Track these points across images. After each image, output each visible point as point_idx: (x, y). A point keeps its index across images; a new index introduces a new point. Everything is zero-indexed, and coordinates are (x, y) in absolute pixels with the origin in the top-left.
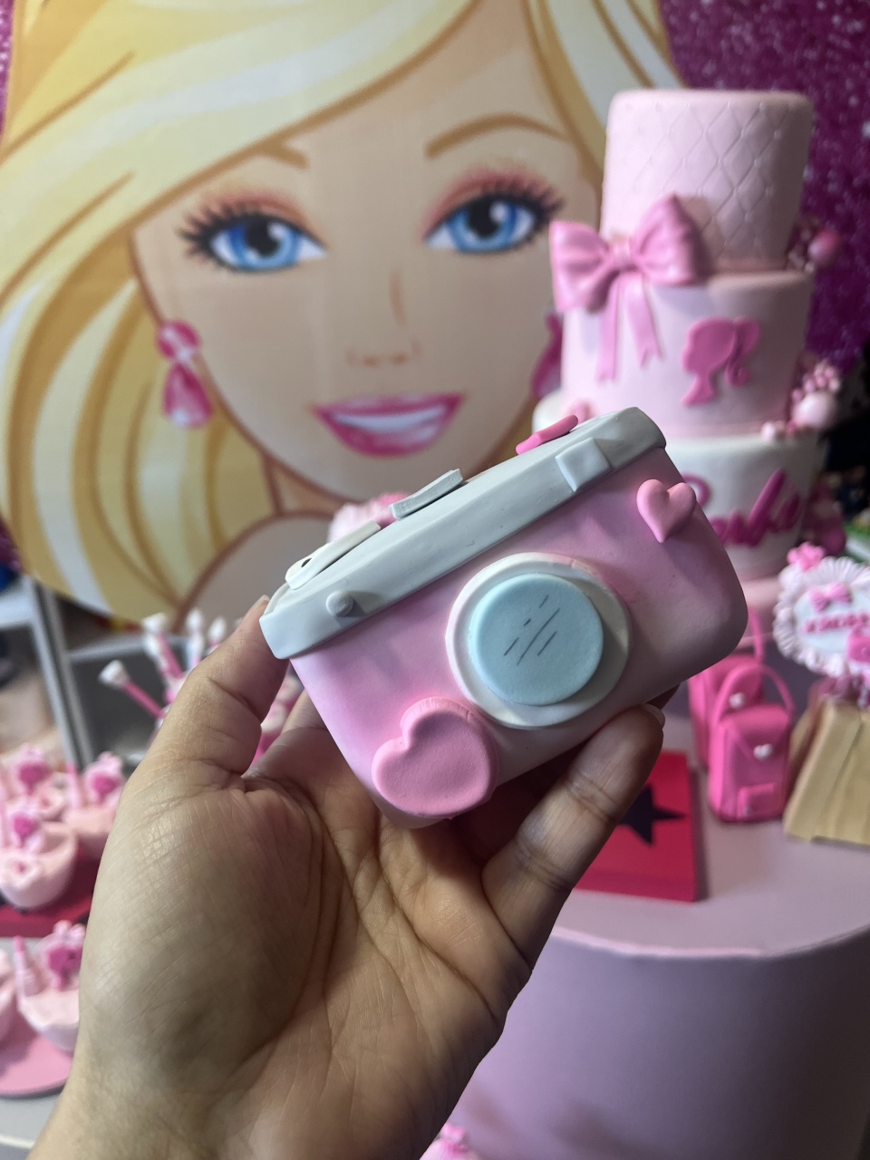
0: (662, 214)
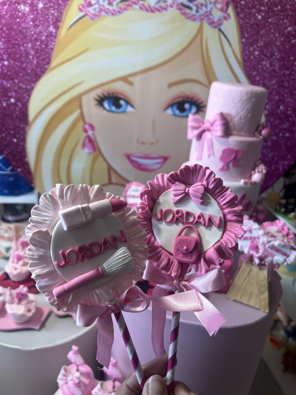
0: (218, 117)
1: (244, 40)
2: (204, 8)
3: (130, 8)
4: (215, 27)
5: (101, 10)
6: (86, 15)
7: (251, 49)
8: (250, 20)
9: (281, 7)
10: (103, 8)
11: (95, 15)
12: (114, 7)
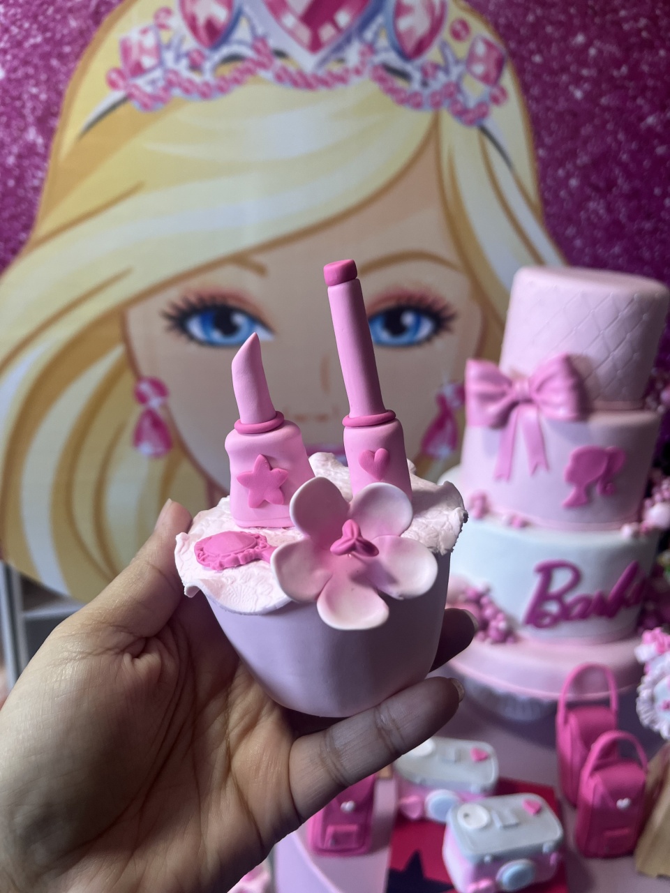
0: (556, 368)
1: (541, 152)
3: (249, 78)
4: (470, 123)
5: (170, 85)
6: (128, 97)
7: (561, 172)
8: (556, 101)
9: (630, 70)
11: (156, 98)
12: (207, 76)
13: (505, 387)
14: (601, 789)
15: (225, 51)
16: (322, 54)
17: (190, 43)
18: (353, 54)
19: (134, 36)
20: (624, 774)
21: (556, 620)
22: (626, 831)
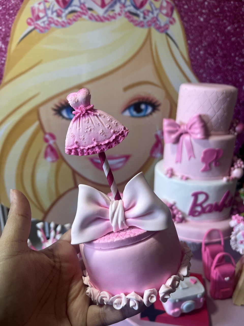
0: (196, 120)
1: (189, 42)
2: (150, 15)
3: (79, 18)
4: (162, 32)
5: (50, 23)
6: (35, 28)
7: (197, 49)
8: (194, 22)
9: (220, 9)
10: (52, 21)
11: (45, 28)
12: (63, 19)
13: (178, 128)
14: (218, 274)
15: (70, 9)
16: (106, 8)
17: (57, 7)
18: (117, 8)
19: (36, 6)
20: (227, 268)
21: (200, 213)
22: (228, 289)
